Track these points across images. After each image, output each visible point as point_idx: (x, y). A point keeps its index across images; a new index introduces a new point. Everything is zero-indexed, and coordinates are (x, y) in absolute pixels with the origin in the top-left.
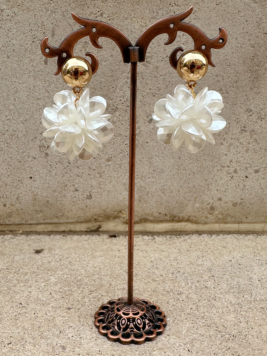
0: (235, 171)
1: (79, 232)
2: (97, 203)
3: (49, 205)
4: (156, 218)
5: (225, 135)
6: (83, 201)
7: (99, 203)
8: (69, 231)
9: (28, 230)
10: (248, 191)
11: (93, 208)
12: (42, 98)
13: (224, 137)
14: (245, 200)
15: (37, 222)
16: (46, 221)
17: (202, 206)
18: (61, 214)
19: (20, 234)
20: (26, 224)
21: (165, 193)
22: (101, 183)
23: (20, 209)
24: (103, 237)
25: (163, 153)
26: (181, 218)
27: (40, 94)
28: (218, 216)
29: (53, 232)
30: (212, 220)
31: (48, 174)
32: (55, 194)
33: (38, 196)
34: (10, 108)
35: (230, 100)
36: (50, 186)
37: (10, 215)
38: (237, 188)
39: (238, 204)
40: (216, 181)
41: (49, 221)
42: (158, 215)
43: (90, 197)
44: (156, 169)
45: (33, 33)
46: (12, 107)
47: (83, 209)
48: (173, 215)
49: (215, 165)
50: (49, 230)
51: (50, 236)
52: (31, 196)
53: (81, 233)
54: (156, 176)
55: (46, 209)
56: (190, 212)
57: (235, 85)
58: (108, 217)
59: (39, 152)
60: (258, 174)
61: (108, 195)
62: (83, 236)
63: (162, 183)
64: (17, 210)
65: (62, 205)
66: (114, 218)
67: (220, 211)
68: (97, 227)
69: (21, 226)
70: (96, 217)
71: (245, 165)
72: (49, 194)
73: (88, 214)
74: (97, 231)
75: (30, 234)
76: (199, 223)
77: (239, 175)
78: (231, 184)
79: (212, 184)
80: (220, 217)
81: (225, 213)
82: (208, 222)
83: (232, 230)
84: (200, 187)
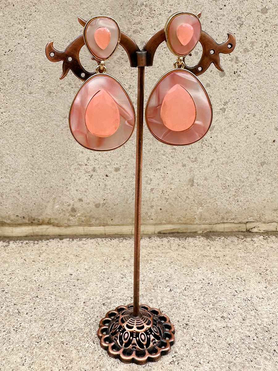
0: (94, 170)
4: (14, 221)
10: (111, 191)
14: (108, 201)
17: (62, 208)
21: (21, 194)
25: (14, 151)
26: (41, 221)
28: (82, 219)
30: (75, 223)
38: (98, 188)
39: (101, 206)
40: (74, 180)
42: (15, 218)
44: (9, 168)
48: (31, 217)
49: (71, 164)
54: (9, 175)
56: (49, 214)
60: (119, 172)
63: (17, 183)
67: (82, 212)
71: (104, 163)
76: (61, 226)
77: (99, 174)
78: (91, 183)
79: (70, 184)
80: (83, 220)
81: (88, 214)
82: (71, 225)
83: (97, 233)
84: (57, 187)
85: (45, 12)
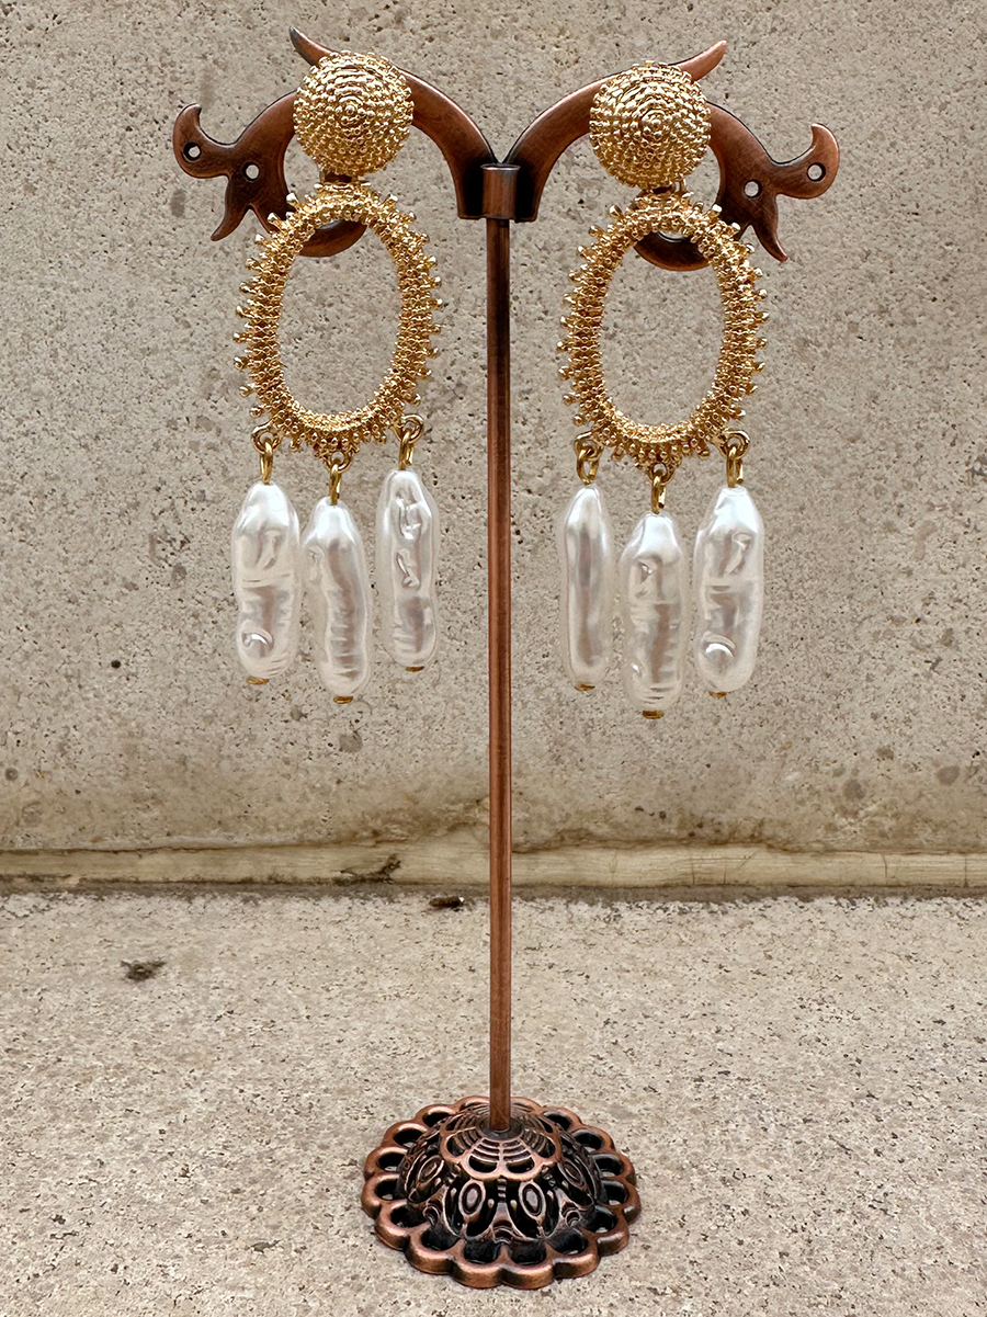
0: (948, 640)
1: (311, 884)
2: (384, 768)
3: (189, 773)
4: (626, 830)
5: (904, 492)
6: (327, 760)
7: (388, 767)
8: (270, 878)
9: (102, 874)
11: (367, 788)
12: (160, 346)
13: (899, 500)
15: (138, 843)
16: (175, 839)
17: (812, 781)
18: (237, 811)
19: (70, 891)
20: (94, 851)
22: (398, 686)
23: (70, 791)
24: (405, 909)
26: (726, 830)
27: (153, 330)
28: (881, 824)
29: (204, 882)
30: (854, 840)
31: (186, 650)
32: (212, 731)
33: (146, 740)
34: (35, 387)
35: (922, 353)
36: (191, 700)
37: (31, 814)
38: (955, 709)
39: (962, 774)
40: (869, 678)
41: (188, 839)
42: (630, 818)
43: (352, 743)
45: (126, 93)
46: (42, 384)
47: (324, 792)
48: (692, 815)
49: (865, 613)
50: (190, 875)
51: (190, 900)
52: (115, 739)
53: (318, 887)
55: (175, 791)
56: (760, 804)
57: (941, 291)
58: (426, 825)
59: (149, 562)
61: (426, 736)
62: (326, 903)
64: (60, 792)
65: (240, 774)
66: (453, 829)
67: (886, 800)
68: (383, 864)
69: (77, 858)
70: (379, 822)
72: (189, 731)
73: (346, 813)
74: (381, 880)
75: (110, 894)
76: (801, 851)
77: (965, 657)
78: (929, 690)
79: (849, 690)
80: (886, 828)
81: (907, 809)
82: (836, 846)
83: (938, 879)
84: (801, 703)
85: (809, 35)
